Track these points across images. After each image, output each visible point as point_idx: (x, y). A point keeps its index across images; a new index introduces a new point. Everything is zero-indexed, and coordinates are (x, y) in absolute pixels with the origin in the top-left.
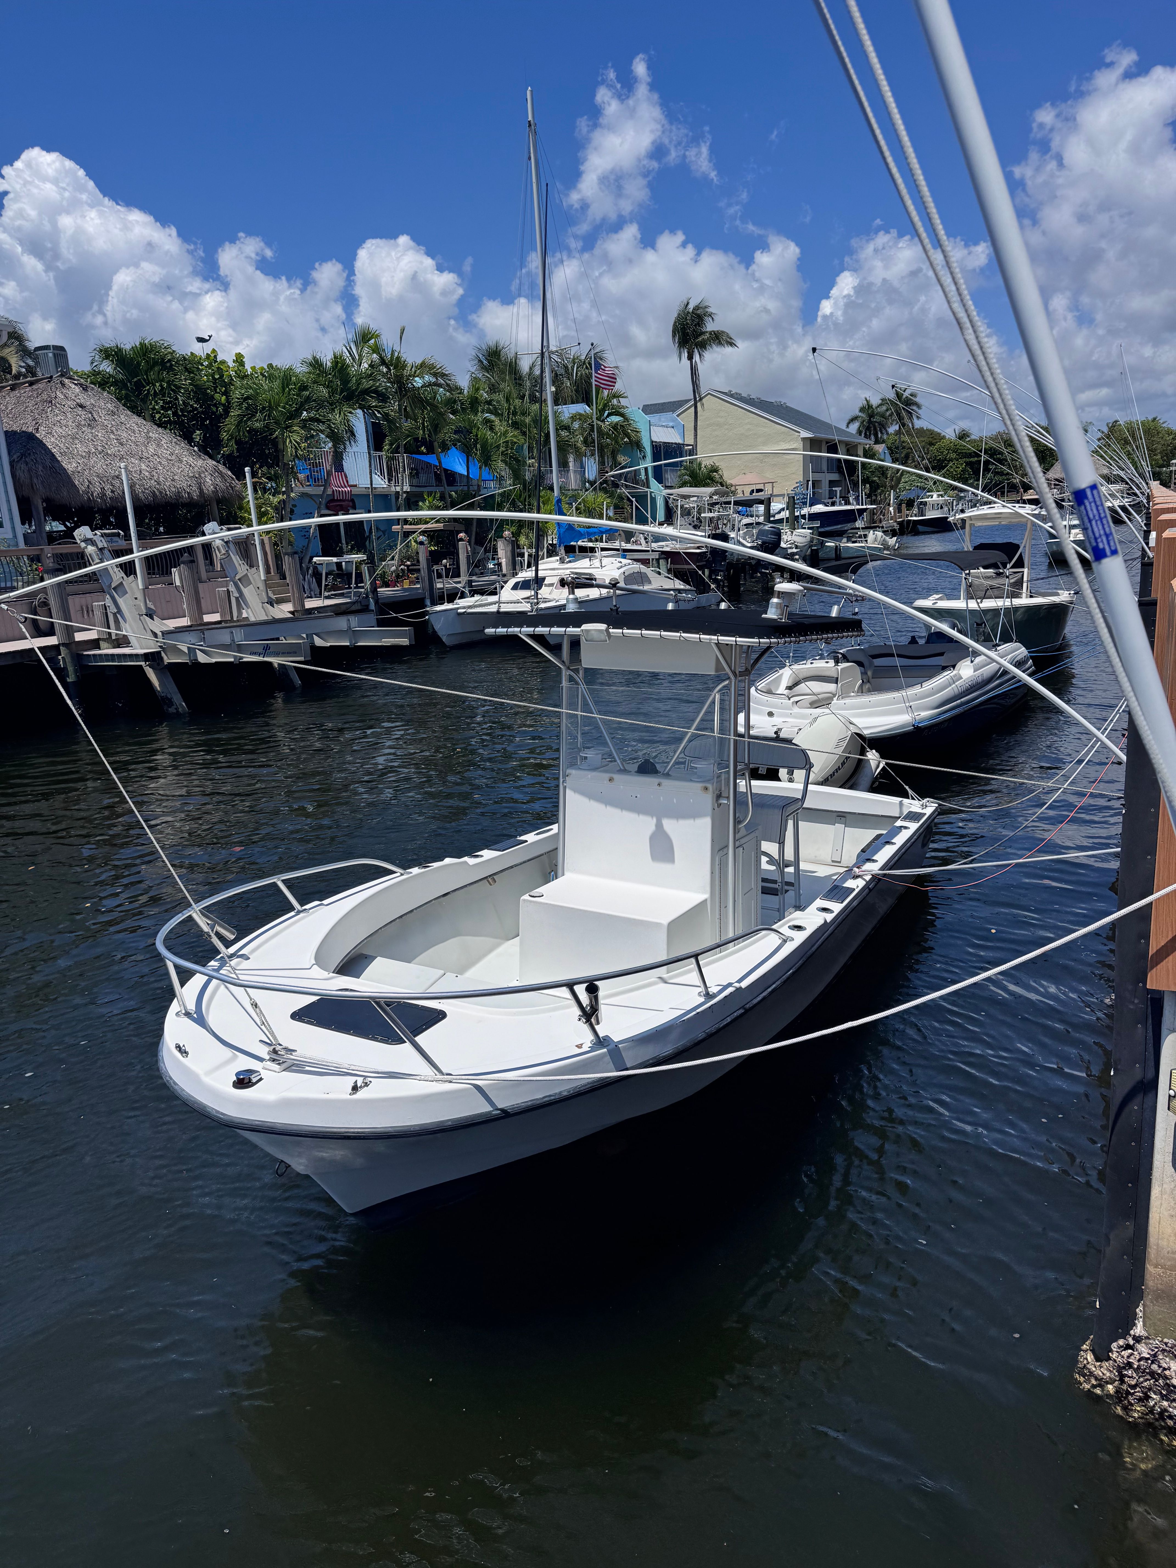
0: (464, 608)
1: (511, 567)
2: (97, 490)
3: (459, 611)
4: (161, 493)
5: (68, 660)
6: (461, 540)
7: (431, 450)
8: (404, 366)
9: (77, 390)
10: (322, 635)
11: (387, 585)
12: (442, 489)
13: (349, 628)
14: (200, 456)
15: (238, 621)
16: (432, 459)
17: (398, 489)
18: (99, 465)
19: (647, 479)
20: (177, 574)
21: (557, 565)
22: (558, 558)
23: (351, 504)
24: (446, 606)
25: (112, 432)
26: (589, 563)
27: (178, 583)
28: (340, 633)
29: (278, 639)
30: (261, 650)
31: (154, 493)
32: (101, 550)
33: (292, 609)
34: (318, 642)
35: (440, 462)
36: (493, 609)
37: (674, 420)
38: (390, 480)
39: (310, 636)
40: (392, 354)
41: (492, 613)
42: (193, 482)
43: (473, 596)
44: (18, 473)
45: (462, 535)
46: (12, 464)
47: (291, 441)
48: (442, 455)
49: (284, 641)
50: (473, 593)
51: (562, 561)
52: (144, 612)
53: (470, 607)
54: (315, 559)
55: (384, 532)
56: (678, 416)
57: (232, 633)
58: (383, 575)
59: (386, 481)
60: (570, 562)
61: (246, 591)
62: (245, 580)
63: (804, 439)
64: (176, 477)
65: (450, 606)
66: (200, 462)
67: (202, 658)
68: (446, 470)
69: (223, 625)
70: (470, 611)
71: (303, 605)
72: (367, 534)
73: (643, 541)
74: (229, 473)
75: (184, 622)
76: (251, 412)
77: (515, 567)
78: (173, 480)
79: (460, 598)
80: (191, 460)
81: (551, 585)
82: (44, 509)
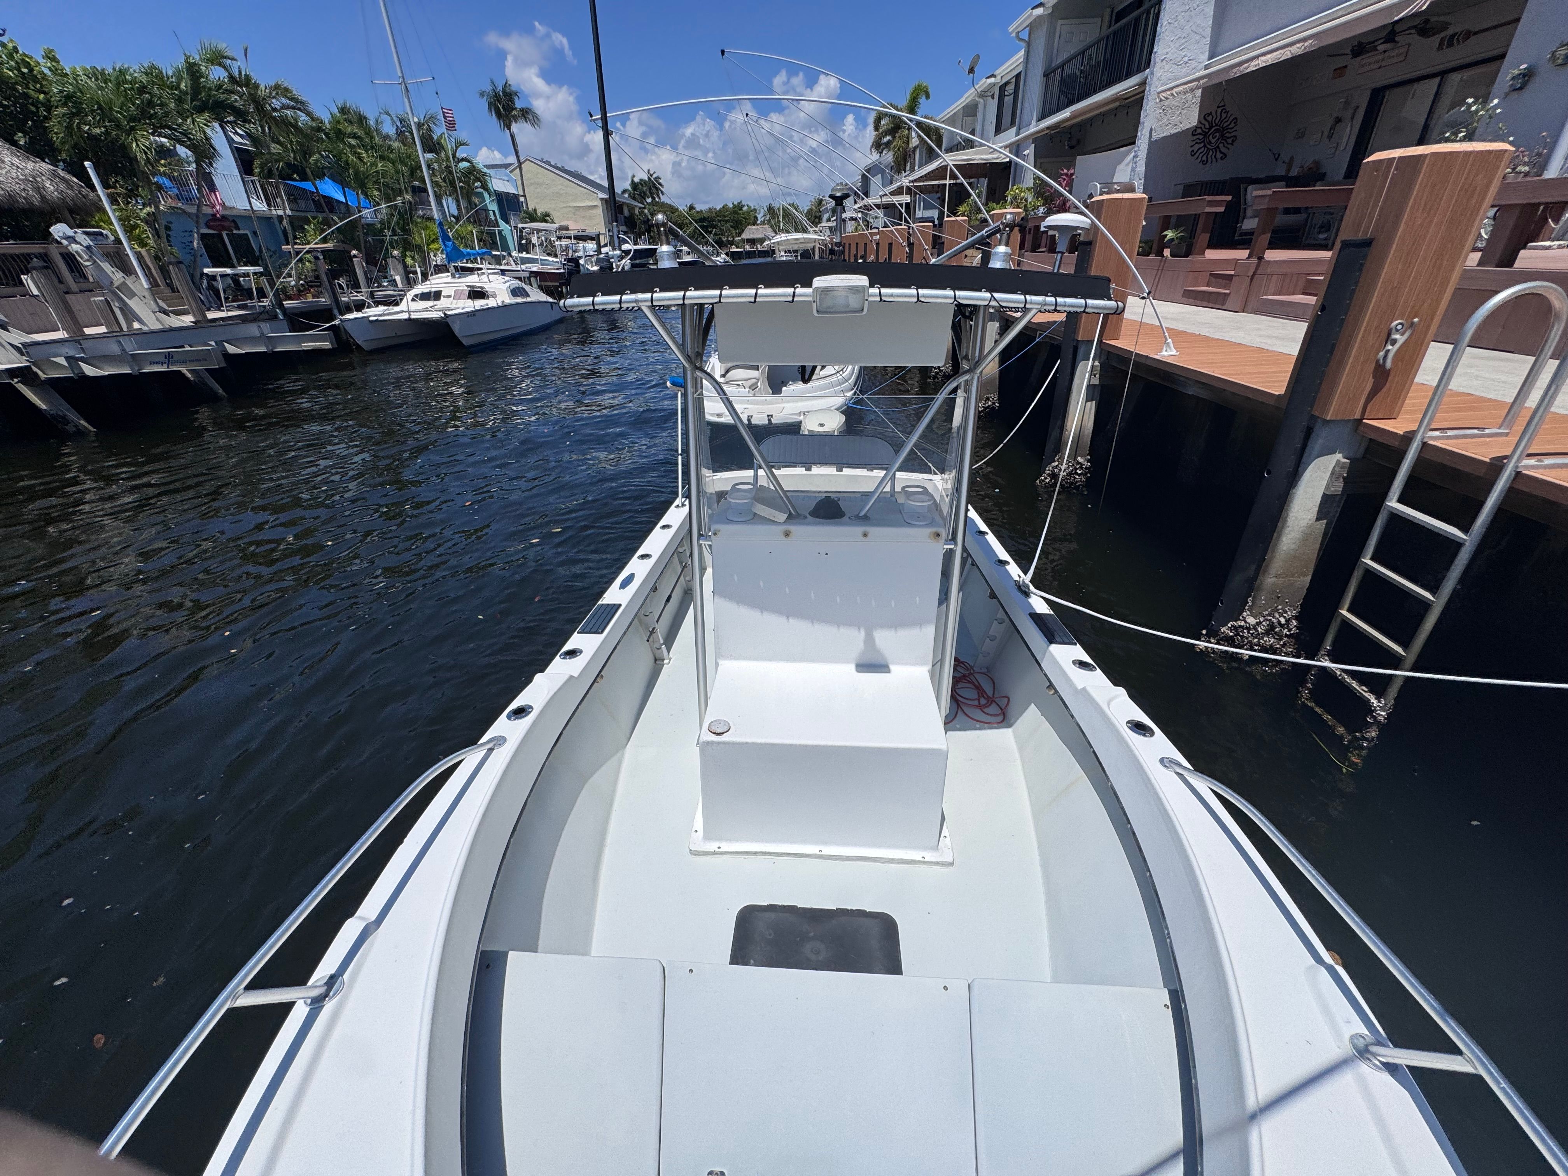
0: (375, 316)
1: (405, 282)
3: (371, 319)
6: (355, 256)
7: (304, 178)
8: (256, 86)
10: (233, 342)
11: (290, 298)
12: (324, 215)
13: (262, 334)
14: (28, 158)
15: (129, 331)
16: (308, 186)
17: (280, 213)
19: (496, 220)
20: (29, 281)
21: (450, 279)
22: (449, 274)
23: (232, 224)
24: (355, 315)
27: (35, 292)
28: (254, 341)
29: (183, 347)
30: (163, 359)
33: (193, 320)
34: (231, 349)
35: (316, 188)
36: (405, 316)
37: (508, 175)
38: (269, 205)
39: (220, 344)
40: (240, 73)
41: (405, 320)
42: (29, 187)
43: (377, 306)
45: (354, 252)
47: (138, 145)
48: (317, 182)
49: (190, 349)
50: (377, 304)
51: (453, 276)
53: (380, 315)
54: (206, 270)
55: (275, 252)
56: (511, 172)
57: (120, 342)
58: (284, 290)
59: (265, 204)
60: (460, 277)
61: (132, 303)
62: (125, 290)
63: (602, 199)
65: (360, 315)
66: (30, 165)
67: (89, 371)
68: (324, 197)
69: (108, 336)
70: (381, 318)
71: (205, 316)
72: (257, 253)
73: (513, 263)
74: (75, 180)
75: (59, 335)
76: (78, 112)
77: (410, 283)
79: (368, 307)
80: (16, 161)
81: (449, 296)
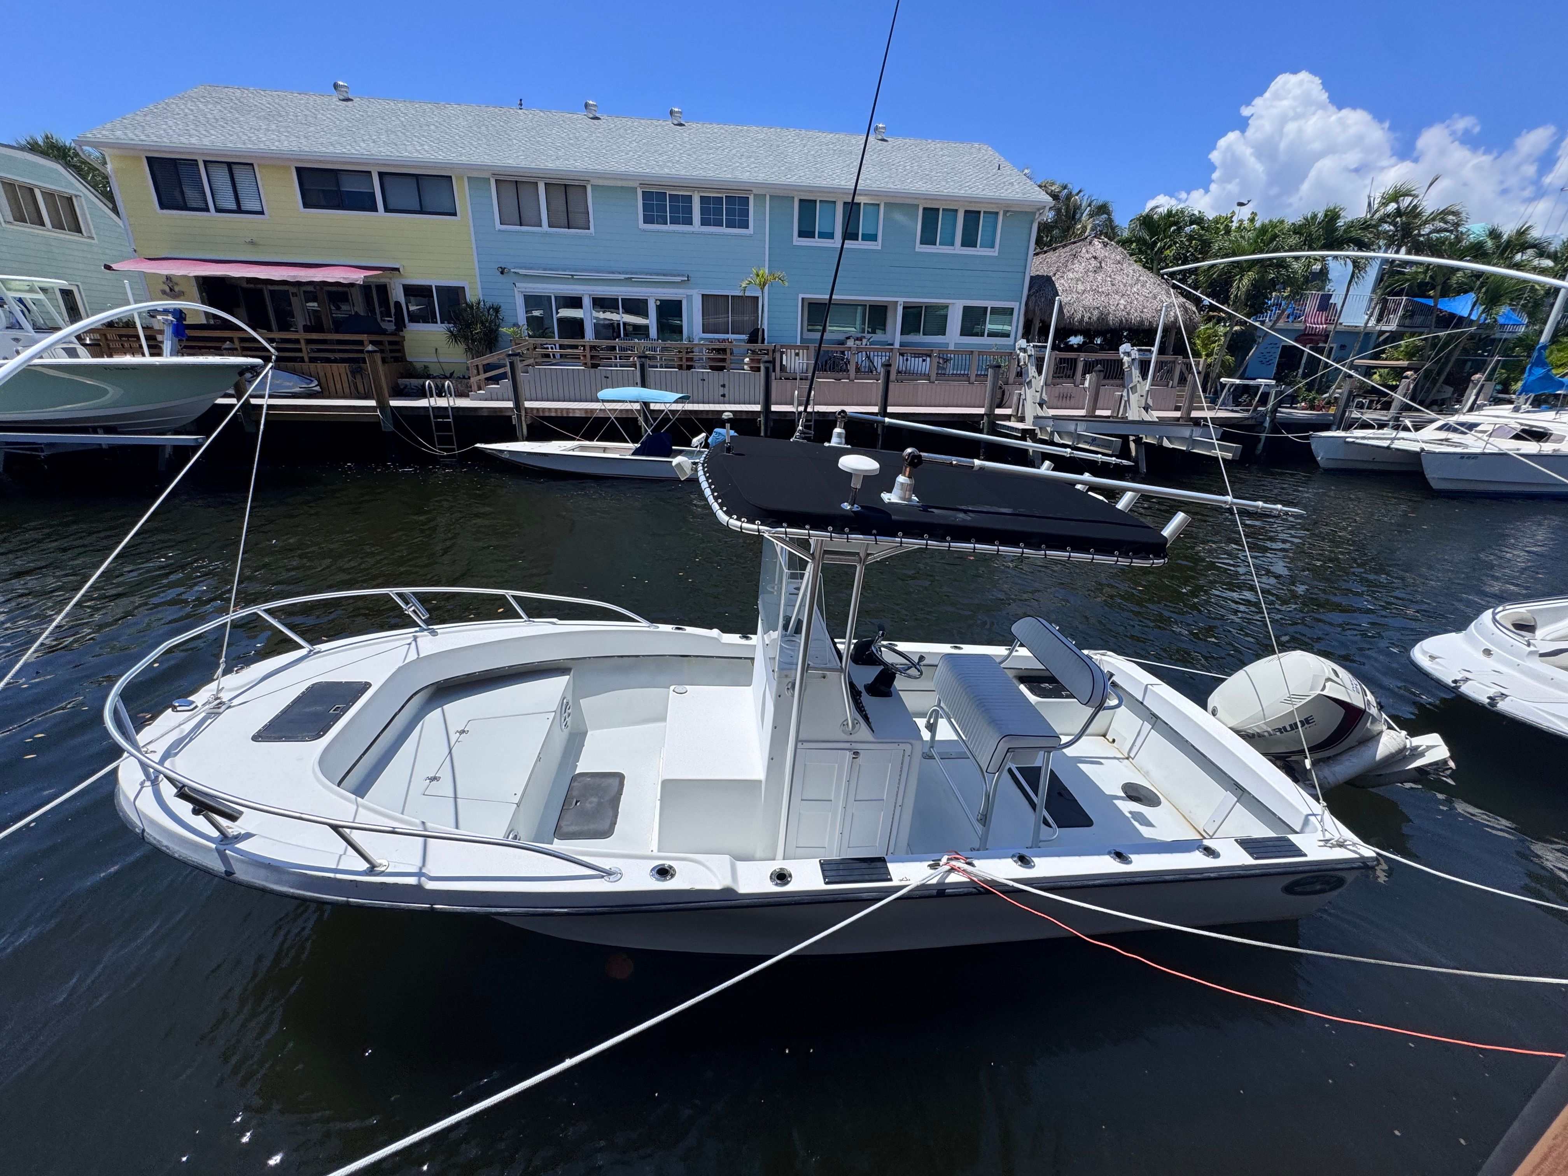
0: (1354, 438)
2: (1078, 317)
3: (1348, 440)
4: (1127, 321)
5: (986, 425)
9: (1100, 245)
11: (1312, 408)
13: (1191, 436)
15: (1122, 418)
18: (1089, 300)
23: (1324, 338)
25: (1110, 276)
26: (1554, 417)
27: (1086, 385)
28: (1183, 440)
30: (1090, 441)
31: (1121, 321)
32: (1030, 356)
33: (1159, 416)
34: (1166, 443)
39: (1161, 438)
43: (1380, 429)
44: (1030, 303)
46: (1029, 296)
52: (1038, 401)
53: (1361, 438)
54: (1222, 380)
60: (1527, 412)
61: (1132, 397)
62: (1134, 389)
64: (1145, 310)
69: (1111, 419)
70: (1359, 441)
75: (1082, 412)
78: (1142, 312)
82: (1040, 328)
